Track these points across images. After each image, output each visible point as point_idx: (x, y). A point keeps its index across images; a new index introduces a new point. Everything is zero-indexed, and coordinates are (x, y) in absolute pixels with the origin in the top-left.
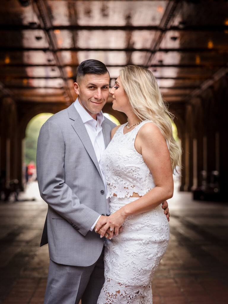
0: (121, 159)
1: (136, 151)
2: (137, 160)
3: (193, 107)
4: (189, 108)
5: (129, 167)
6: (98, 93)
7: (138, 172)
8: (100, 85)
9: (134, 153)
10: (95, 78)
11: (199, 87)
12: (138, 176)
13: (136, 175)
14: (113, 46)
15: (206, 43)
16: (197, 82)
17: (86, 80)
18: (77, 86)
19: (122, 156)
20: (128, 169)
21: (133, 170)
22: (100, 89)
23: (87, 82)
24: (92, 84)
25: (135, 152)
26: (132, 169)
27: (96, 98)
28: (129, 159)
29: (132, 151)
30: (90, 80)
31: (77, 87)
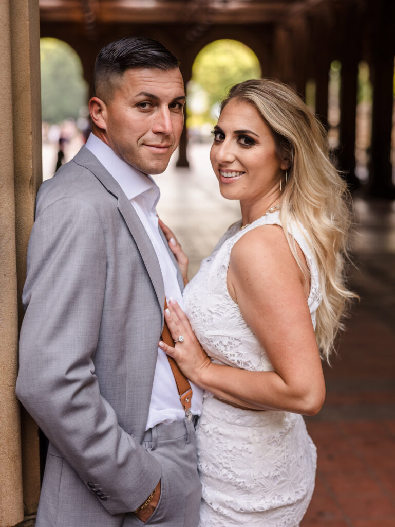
0: (196, 316)
1: (229, 297)
2: (233, 319)
5: (214, 336)
6: (163, 117)
7: (238, 349)
8: (167, 96)
9: (227, 302)
10: (153, 79)
12: (239, 359)
13: (234, 355)
17: (129, 86)
18: (99, 105)
19: (198, 309)
20: (212, 341)
21: (225, 343)
22: (167, 107)
23: (131, 91)
24: (146, 94)
25: (228, 300)
26: (221, 342)
27: (157, 133)
28: (214, 316)
29: (220, 296)
30: (141, 84)
31: (99, 108)
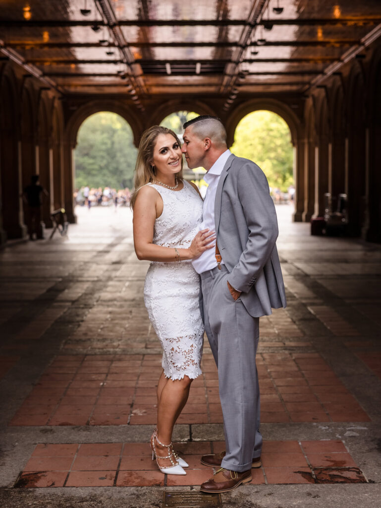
3: (314, 99)
4: (310, 102)
11: (322, 72)
14: (199, 17)
15: (331, 11)
16: (320, 66)
